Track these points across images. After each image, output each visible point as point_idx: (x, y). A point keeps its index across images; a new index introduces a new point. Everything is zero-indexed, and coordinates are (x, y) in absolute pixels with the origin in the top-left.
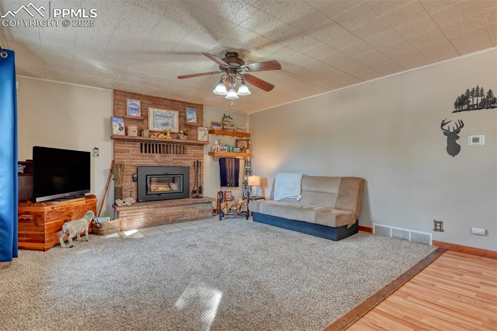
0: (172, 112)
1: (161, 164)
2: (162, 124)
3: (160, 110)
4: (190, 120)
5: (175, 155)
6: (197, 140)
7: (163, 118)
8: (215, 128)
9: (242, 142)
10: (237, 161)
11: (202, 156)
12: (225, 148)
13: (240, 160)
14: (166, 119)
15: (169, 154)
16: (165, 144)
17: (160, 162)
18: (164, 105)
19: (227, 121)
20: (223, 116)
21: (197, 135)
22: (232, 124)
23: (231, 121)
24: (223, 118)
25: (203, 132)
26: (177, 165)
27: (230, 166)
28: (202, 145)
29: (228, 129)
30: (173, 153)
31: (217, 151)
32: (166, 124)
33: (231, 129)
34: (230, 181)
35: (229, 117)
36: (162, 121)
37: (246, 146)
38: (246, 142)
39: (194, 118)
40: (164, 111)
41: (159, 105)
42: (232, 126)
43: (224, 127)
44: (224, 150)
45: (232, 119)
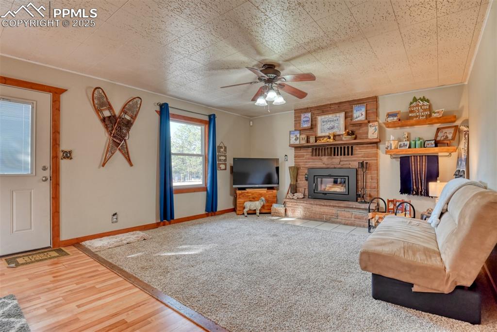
0: (338, 115)
1: (328, 166)
2: (328, 129)
3: (327, 116)
4: (357, 118)
5: (343, 156)
6: (367, 138)
7: (329, 123)
8: (390, 119)
9: (445, 131)
10: (433, 160)
11: (376, 155)
12: (406, 143)
13: (440, 159)
14: (332, 123)
15: (336, 156)
16: (333, 147)
17: (328, 164)
18: (332, 110)
19: (418, 106)
20: (411, 100)
21: (367, 133)
22: (427, 107)
23: (426, 103)
24: (411, 103)
25: (374, 128)
26: (344, 166)
27: (419, 168)
28: (376, 143)
29: (417, 116)
30: (341, 155)
31: (391, 149)
32: (332, 128)
33: (422, 116)
34: (418, 188)
35: (423, 99)
36: (328, 125)
37: (450, 136)
38: (452, 130)
39: (362, 115)
40: (330, 116)
41: (327, 111)
42: (425, 110)
43: (410, 115)
44: (405, 145)
45: (428, 101)
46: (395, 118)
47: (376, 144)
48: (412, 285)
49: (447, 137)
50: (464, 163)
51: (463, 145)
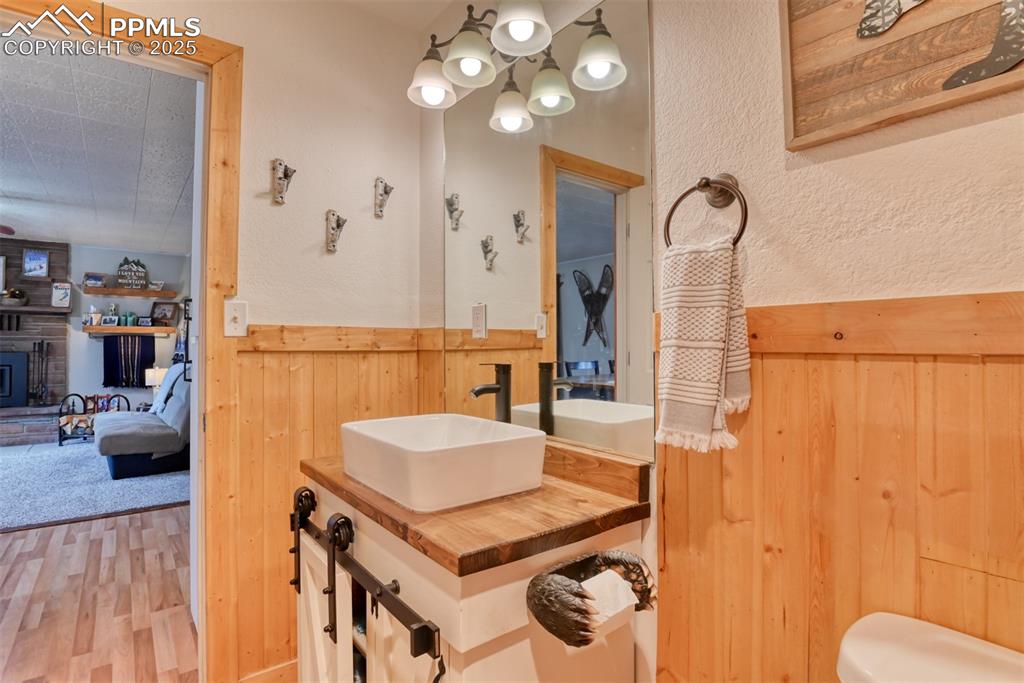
4: (31, 271)
6: (49, 306)
8: (91, 283)
9: (163, 307)
10: (148, 342)
11: (64, 332)
12: (114, 318)
13: (156, 340)
19: (130, 270)
20: (122, 261)
21: (50, 298)
22: (143, 275)
23: (141, 269)
24: (121, 265)
25: (63, 291)
27: (131, 351)
28: (65, 314)
29: (129, 285)
31: (91, 324)
33: (136, 285)
34: (128, 378)
35: (138, 263)
37: (169, 315)
38: (171, 308)
39: (41, 267)
42: (140, 278)
43: (120, 281)
44: (112, 321)
45: (143, 267)
46: (99, 283)
47: (63, 315)
48: (151, 454)
49: (165, 315)
50: (183, 346)
51: (182, 325)
